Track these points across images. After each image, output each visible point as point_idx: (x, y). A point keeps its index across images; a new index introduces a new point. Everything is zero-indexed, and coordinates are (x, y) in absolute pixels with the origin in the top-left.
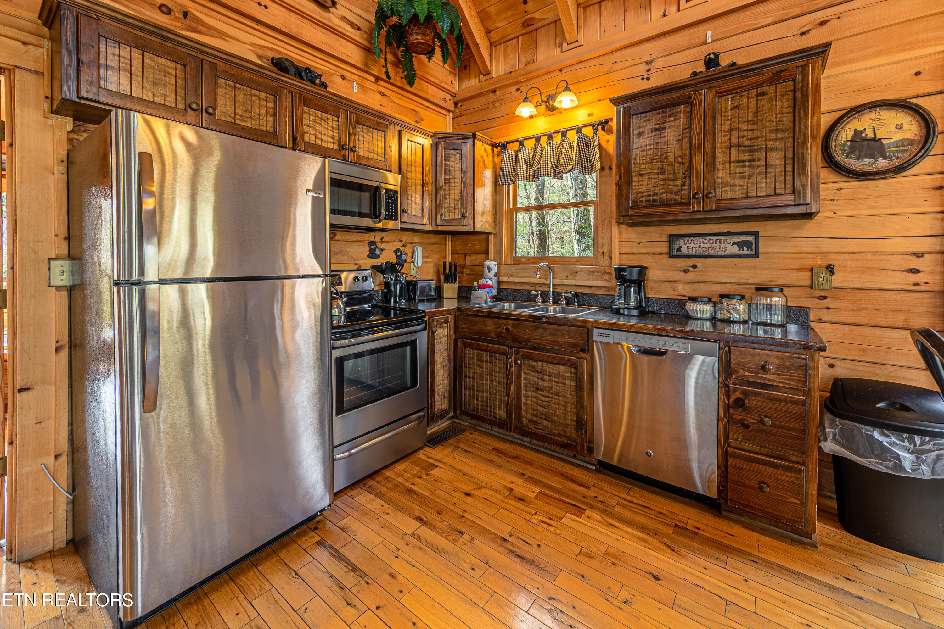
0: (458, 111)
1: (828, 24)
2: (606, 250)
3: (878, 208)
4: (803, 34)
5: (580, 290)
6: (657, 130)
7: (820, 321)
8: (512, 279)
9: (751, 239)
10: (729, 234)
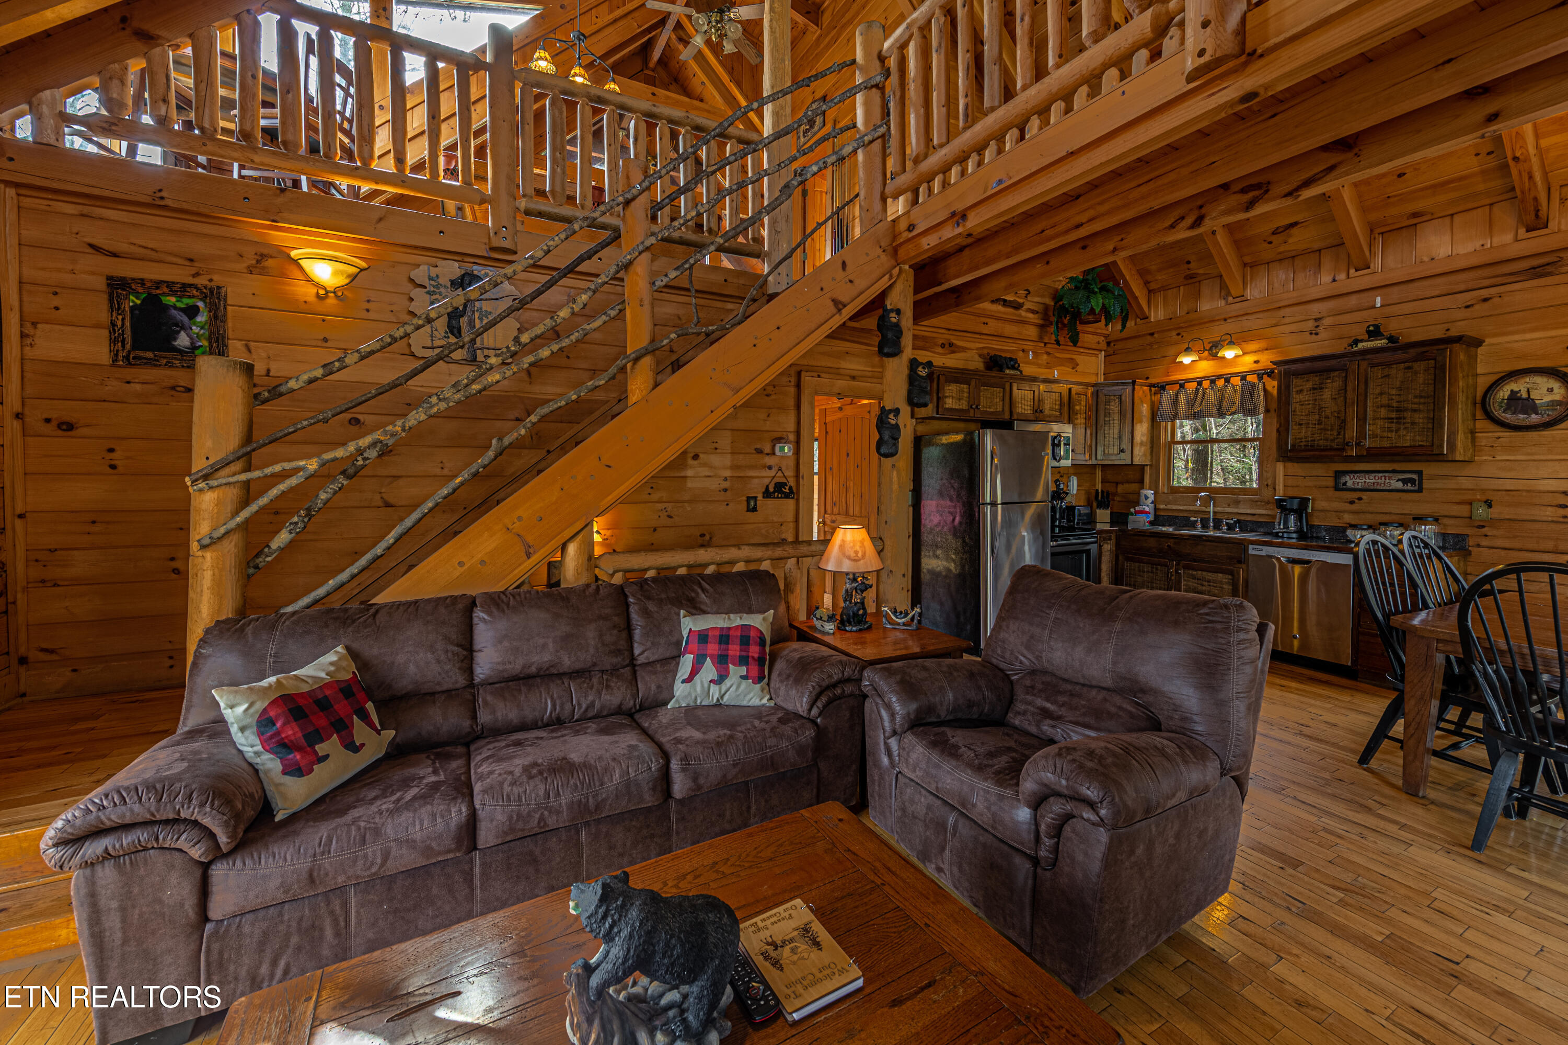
0: (1110, 350)
1: (1490, 302)
2: (1270, 482)
3: (1532, 454)
4: (1467, 307)
5: (1242, 518)
6: (1314, 389)
7: (1479, 546)
8: (1169, 507)
9: (1415, 476)
10: (1394, 471)
